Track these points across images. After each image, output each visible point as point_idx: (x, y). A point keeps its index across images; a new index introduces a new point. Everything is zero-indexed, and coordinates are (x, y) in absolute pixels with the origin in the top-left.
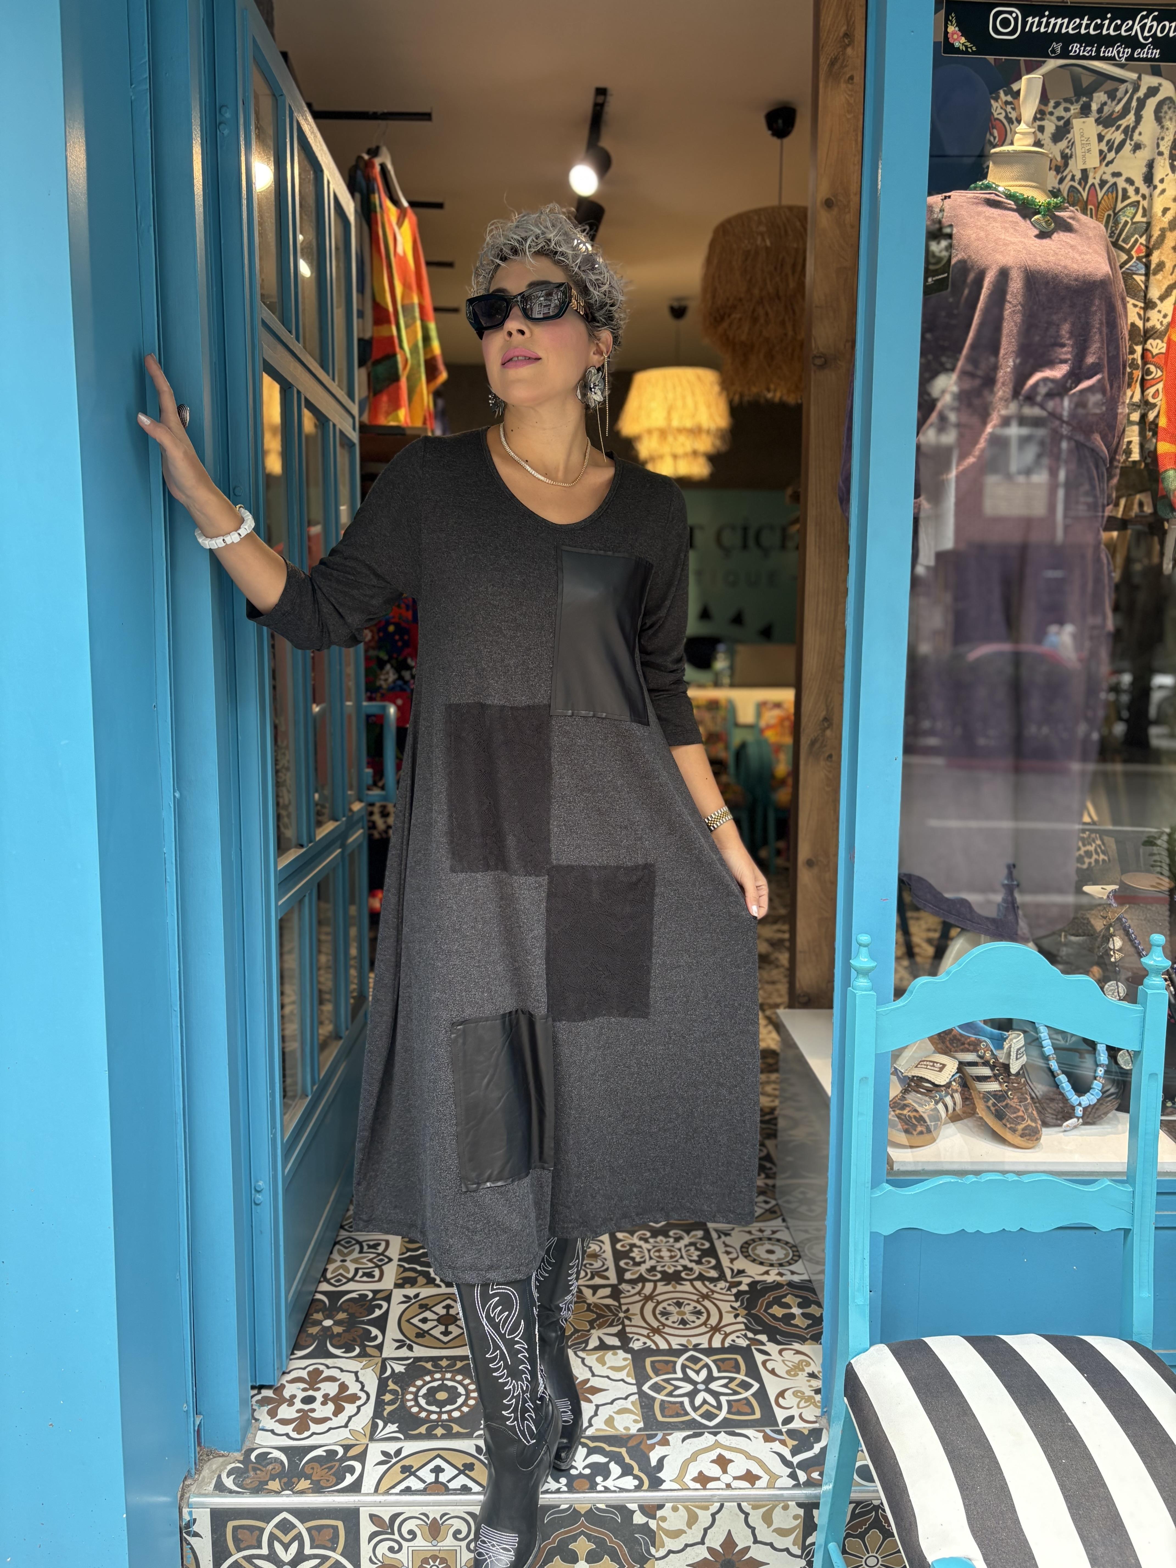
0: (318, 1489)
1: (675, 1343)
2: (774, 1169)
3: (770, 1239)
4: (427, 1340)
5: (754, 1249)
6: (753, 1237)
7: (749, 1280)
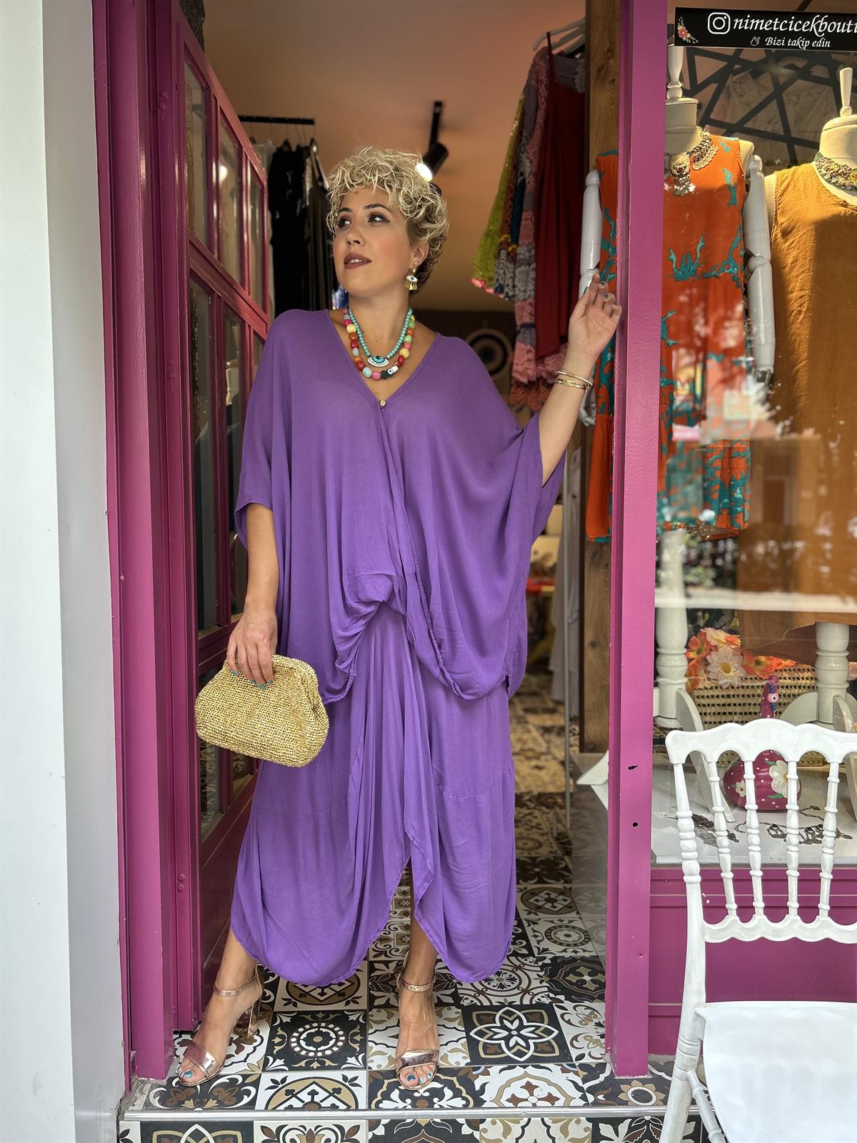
0: (222, 1106)
1: (495, 1001)
2: (571, 877)
3: (567, 927)
4: (308, 999)
5: (556, 933)
6: (554, 925)
7: (551, 956)
